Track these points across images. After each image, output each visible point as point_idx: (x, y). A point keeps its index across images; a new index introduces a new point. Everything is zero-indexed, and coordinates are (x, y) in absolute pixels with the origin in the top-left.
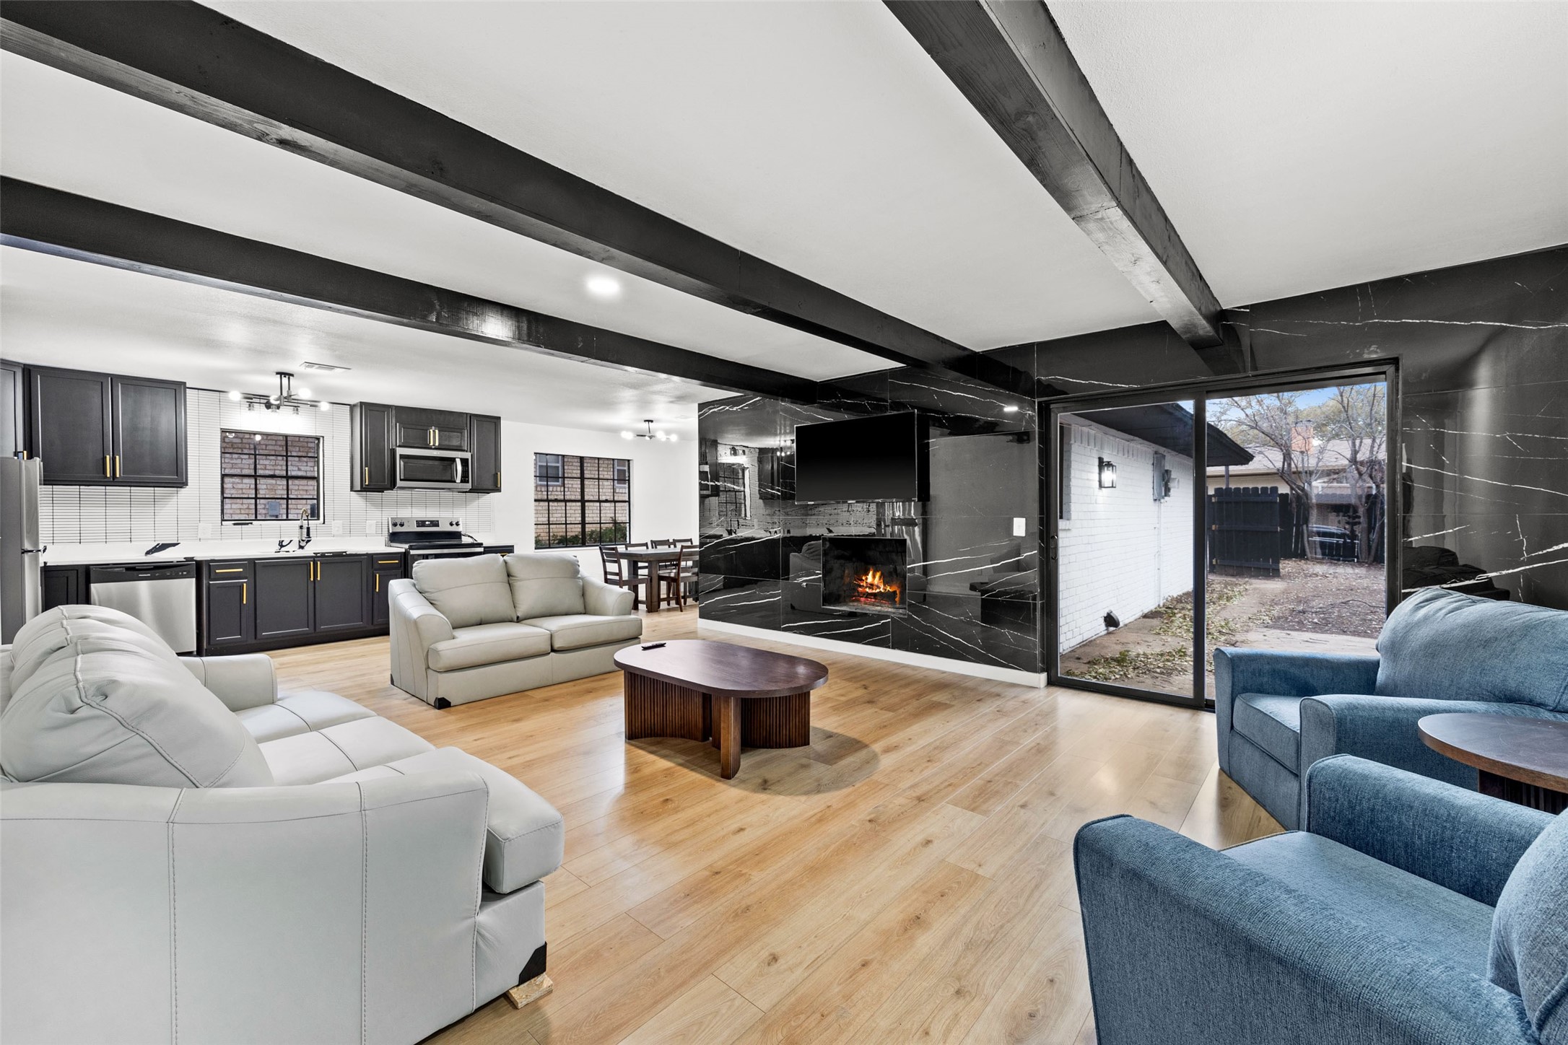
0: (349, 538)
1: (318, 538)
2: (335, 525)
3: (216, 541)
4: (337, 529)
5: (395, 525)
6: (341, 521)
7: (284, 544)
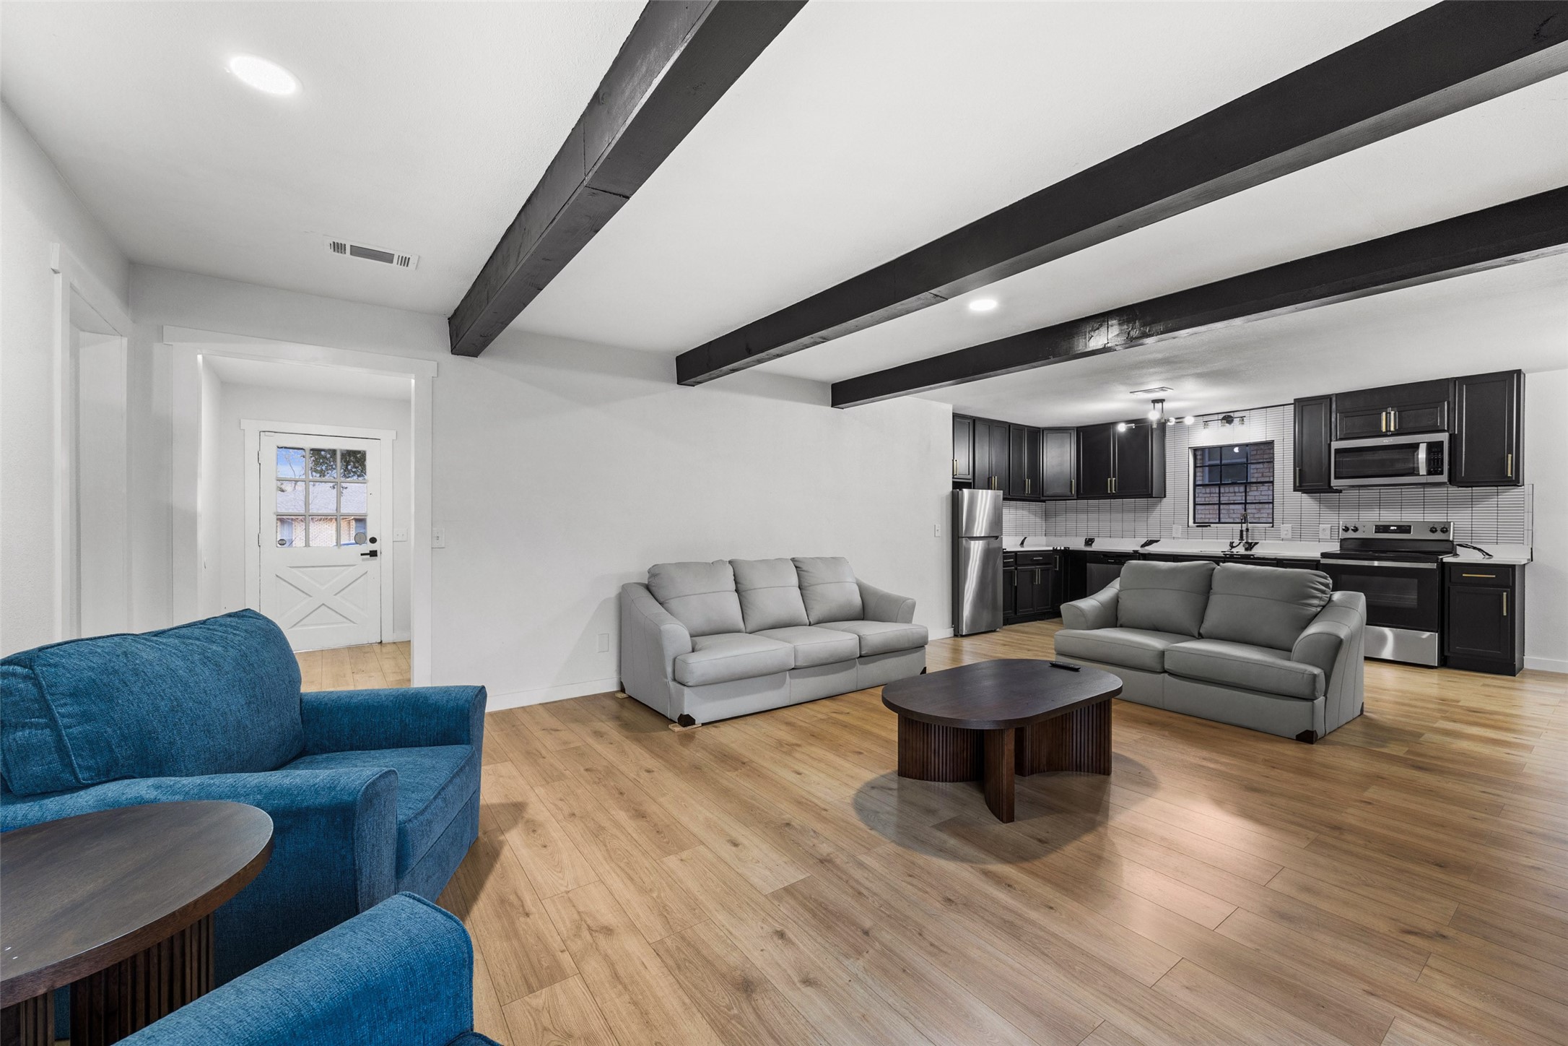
0: (1299, 542)
1: (1267, 541)
2: (1285, 529)
3: (1184, 540)
4: (1285, 532)
5: (1346, 529)
6: (1290, 525)
7: (1234, 545)
